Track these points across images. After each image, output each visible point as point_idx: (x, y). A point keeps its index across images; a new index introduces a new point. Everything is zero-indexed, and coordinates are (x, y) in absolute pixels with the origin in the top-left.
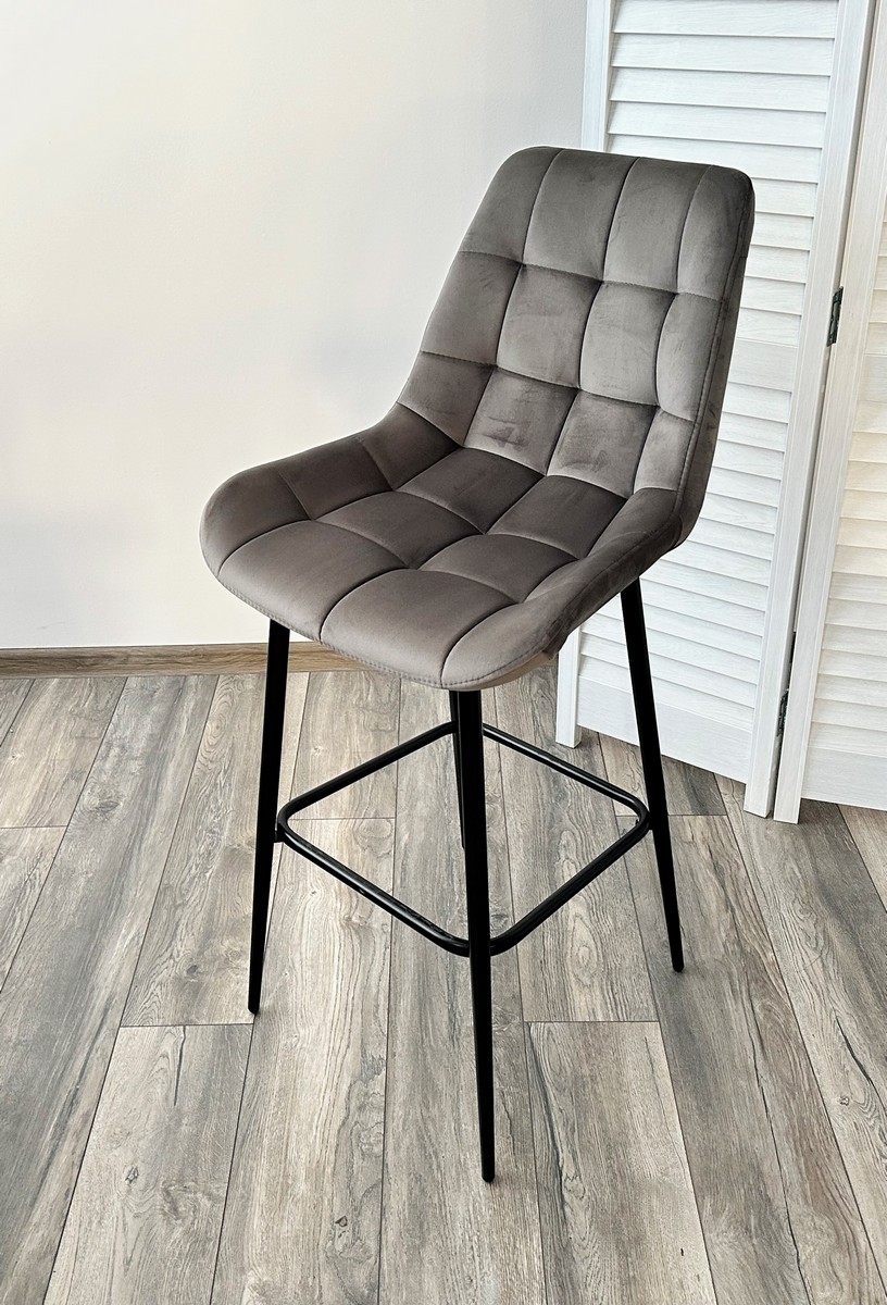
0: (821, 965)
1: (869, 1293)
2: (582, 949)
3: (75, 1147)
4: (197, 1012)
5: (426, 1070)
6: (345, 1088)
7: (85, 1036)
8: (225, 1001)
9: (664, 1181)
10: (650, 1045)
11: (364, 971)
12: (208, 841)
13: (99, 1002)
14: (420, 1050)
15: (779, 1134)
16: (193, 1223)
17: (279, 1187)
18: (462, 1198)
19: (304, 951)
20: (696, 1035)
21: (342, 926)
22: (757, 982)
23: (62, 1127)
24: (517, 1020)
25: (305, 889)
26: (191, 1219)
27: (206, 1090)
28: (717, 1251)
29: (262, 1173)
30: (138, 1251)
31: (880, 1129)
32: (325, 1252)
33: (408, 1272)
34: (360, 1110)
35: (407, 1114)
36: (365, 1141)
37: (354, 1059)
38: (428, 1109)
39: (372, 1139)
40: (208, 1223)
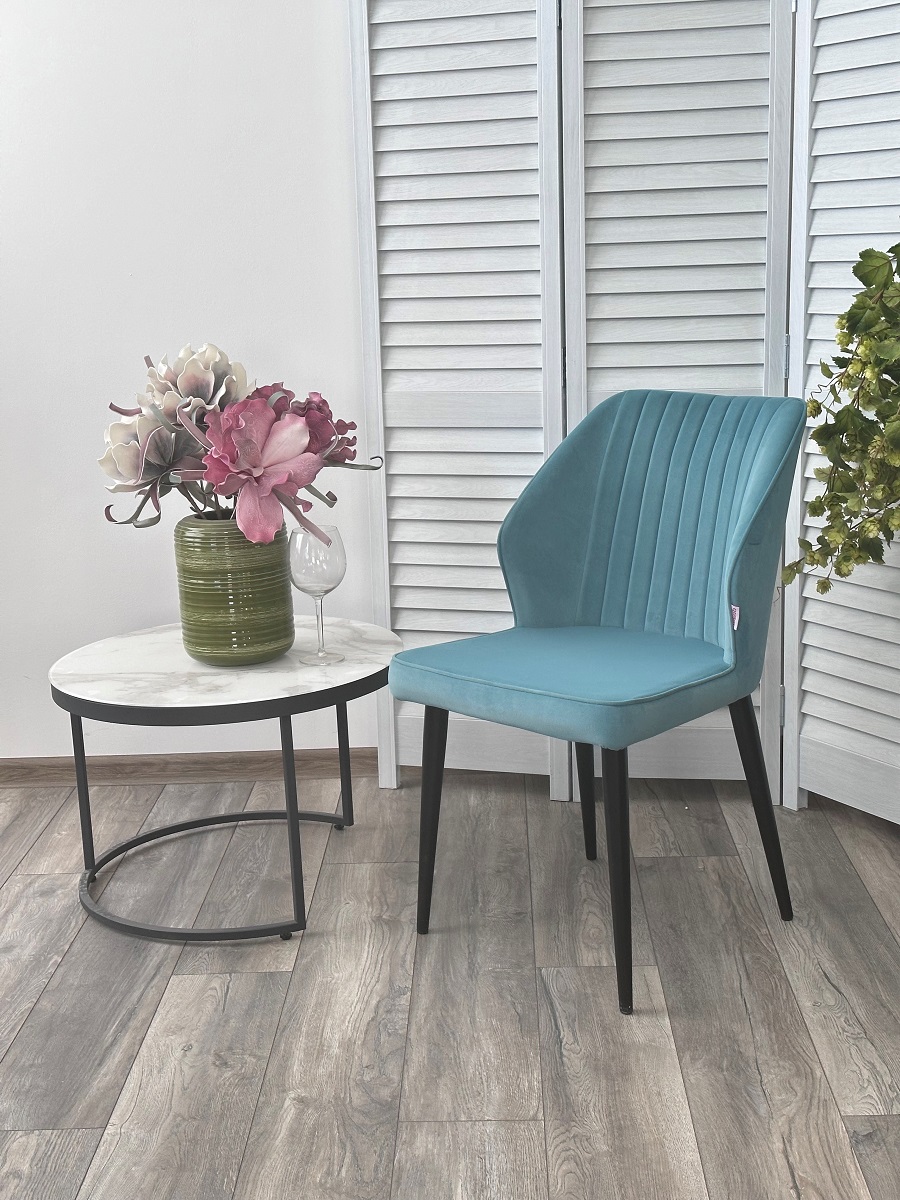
0: (809, 935)
1: (819, 1097)
2: (593, 930)
3: (136, 1036)
4: (241, 967)
6: (374, 1002)
7: (141, 981)
8: (266, 961)
9: (651, 1045)
10: (648, 978)
12: (248, 877)
13: (153, 962)
14: (441, 983)
15: (755, 1022)
16: (241, 1069)
17: (316, 1051)
18: (474, 1054)
19: (338, 934)
20: (690, 972)
21: (373, 920)
22: (749, 944)
23: (123, 1026)
24: (530, 966)
25: (339, 901)
26: (239, 1067)
27: (252, 1006)
28: (692, 1078)
29: (300, 1044)
30: (194, 1083)
31: (846, 1018)
32: (354, 1080)
33: (426, 1090)
34: (389, 1012)
35: (428, 1014)
36: (391, 1028)
37: (383, 988)
38: (447, 1011)
39: (397, 1026)
40: (254, 1069)
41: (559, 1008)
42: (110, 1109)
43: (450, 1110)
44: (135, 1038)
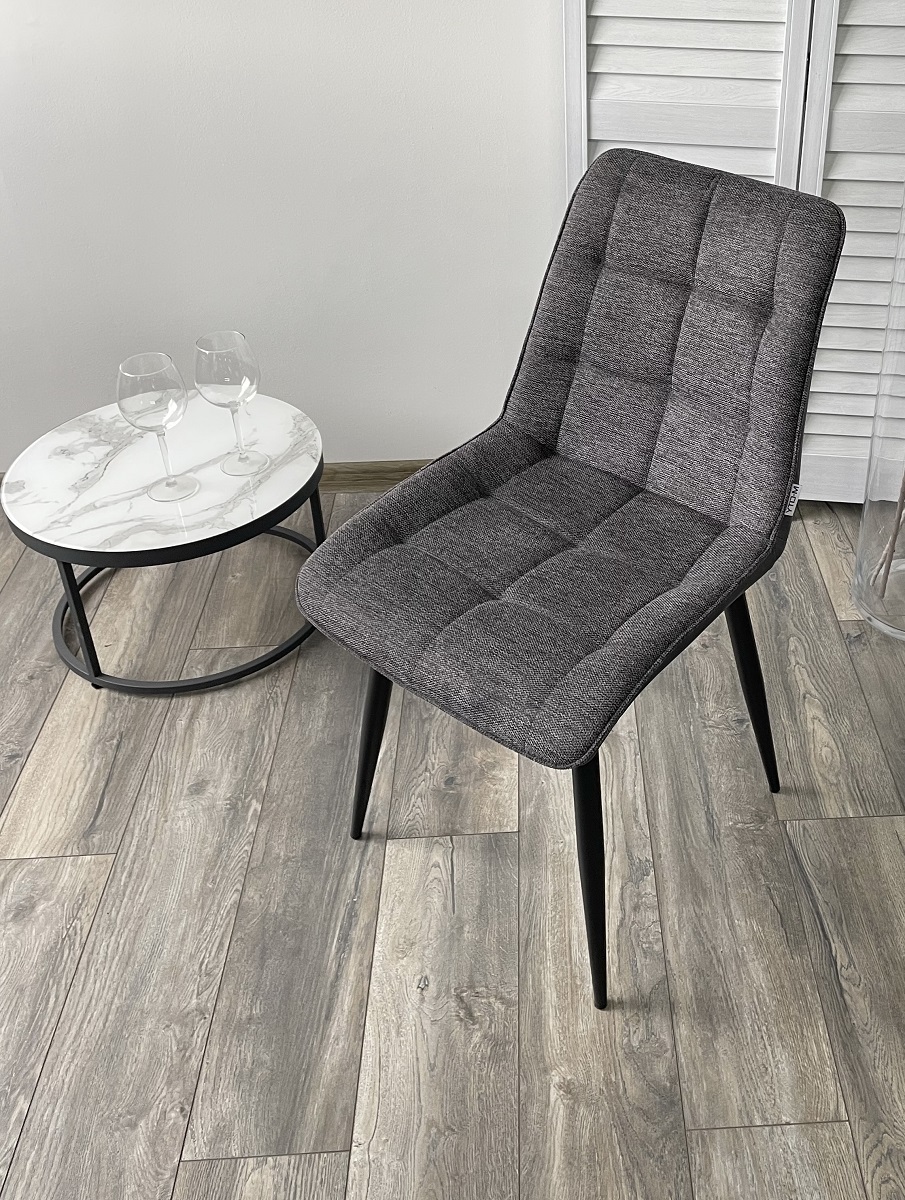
2: (824, 749)
3: (362, 960)
4: (461, 823)
5: (693, 870)
6: (616, 892)
11: (618, 778)
14: (684, 852)
16: (490, 1027)
17: (569, 989)
23: (345, 938)
24: (772, 819)
26: (487, 1023)
27: (483, 898)
29: (549, 977)
30: (440, 1056)
32: (622, 1048)
34: (635, 910)
35: (681, 913)
36: (645, 940)
37: (621, 862)
38: (700, 906)
39: (651, 937)
40: (505, 1026)
42: (351, 1102)
44: (361, 964)
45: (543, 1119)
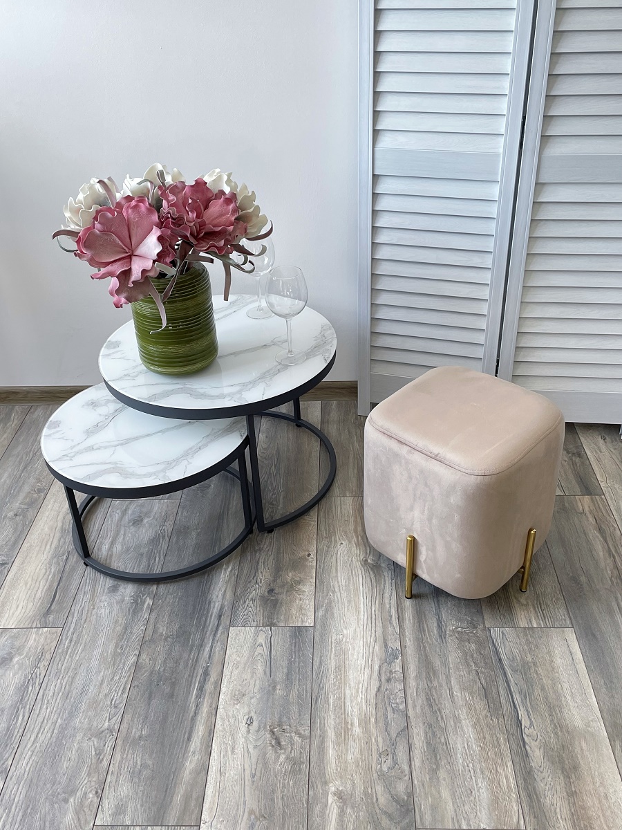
3: (211, 703)
4: (277, 618)
5: (427, 657)
6: (376, 668)
7: (208, 633)
8: (294, 611)
9: (588, 731)
10: (569, 643)
11: (380, 594)
12: (270, 510)
13: (215, 610)
14: (421, 645)
16: (291, 752)
17: (343, 730)
18: (460, 739)
19: (340, 580)
20: (599, 637)
21: (362, 565)
23: (201, 689)
24: (481, 626)
25: (335, 541)
26: (290, 749)
27: (289, 668)
29: (331, 722)
30: (259, 769)
32: (376, 772)
33: (431, 786)
34: (389, 680)
35: (418, 685)
36: (393, 702)
37: (380, 649)
38: (431, 682)
39: (398, 700)
40: (301, 752)
41: (512, 680)
42: (201, 800)
43: (453, 813)
44: (211, 706)
45: (323, 815)
